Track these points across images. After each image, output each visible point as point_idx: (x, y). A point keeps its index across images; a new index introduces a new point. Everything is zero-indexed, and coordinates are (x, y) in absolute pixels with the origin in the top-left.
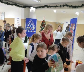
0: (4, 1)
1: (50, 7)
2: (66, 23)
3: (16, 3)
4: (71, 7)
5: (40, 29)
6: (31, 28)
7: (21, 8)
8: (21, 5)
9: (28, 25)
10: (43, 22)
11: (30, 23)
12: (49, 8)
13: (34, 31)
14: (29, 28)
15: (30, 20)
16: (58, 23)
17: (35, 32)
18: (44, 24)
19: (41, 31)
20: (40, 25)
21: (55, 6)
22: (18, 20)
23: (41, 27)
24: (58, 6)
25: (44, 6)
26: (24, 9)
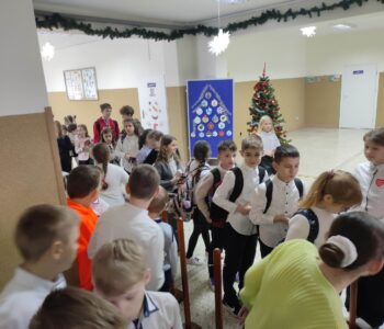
2: (355, 72)
3: (139, 24)
5: (251, 117)
6: (210, 120)
8: (160, 30)
9: (199, 111)
10: (262, 86)
11: (204, 98)
12: (285, 21)
13: (225, 130)
14: (202, 122)
15: (206, 88)
16: (316, 78)
17: (229, 133)
20: (250, 104)
22: (152, 94)
23: (253, 112)
26: (174, 42)
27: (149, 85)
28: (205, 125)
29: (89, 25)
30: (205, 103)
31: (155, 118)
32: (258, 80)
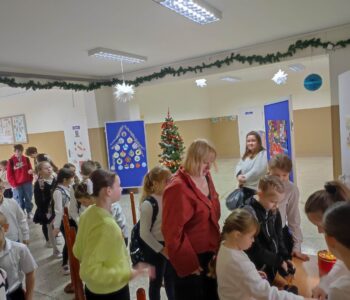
0: (18, 80)
1: (181, 73)
2: (247, 113)
3: (60, 78)
4: (254, 63)
5: (162, 151)
6: (127, 155)
7: (82, 93)
8: (79, 83)
9: (117, 148)
10: (168, 125)
11: (121, 136)
12: (179, 75)
13: (140, 162)
14: (120, 157)
15: (121, 129)
16: (218, 118)
17: (144, 165)
18: (173, 134)
19: (164, 158)
20: (160, 140)
21: (198, 67)
22: (77, 134)
23: (163, 146)
24: (207, 64)
25: (159, 71)
26: (92, 92)
27: (74, 128)
28: (123, 159)
29: (13, 80)
30: (122, 141)
31: (81, 156)
32: (164, 121)
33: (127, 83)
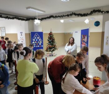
0: (3, 16)
1: (56, 18)
2: (76, 32)
3: (17, 16)
5: (48, 42)
6: (37, 43)
7: (24, 22)
8: (23, 18)
9: (34, 40)
11: (35, 36)
13: (41, 45)
14: (35, 43)
15: (36, 34)
16: (67, 33)
18: (52, 37)
19: (49, 44)
21: (61, 16)
22: (21, 35)
23: (48, 41)
24: (64, 15)
25: (49, 16)
26: (27, 22)
27: (21, 33)
29: (1, 15)
30: (36, 38)
31: (22, 42)
32: (50, 33)
33: (38, 19)
